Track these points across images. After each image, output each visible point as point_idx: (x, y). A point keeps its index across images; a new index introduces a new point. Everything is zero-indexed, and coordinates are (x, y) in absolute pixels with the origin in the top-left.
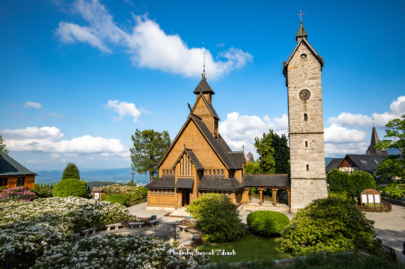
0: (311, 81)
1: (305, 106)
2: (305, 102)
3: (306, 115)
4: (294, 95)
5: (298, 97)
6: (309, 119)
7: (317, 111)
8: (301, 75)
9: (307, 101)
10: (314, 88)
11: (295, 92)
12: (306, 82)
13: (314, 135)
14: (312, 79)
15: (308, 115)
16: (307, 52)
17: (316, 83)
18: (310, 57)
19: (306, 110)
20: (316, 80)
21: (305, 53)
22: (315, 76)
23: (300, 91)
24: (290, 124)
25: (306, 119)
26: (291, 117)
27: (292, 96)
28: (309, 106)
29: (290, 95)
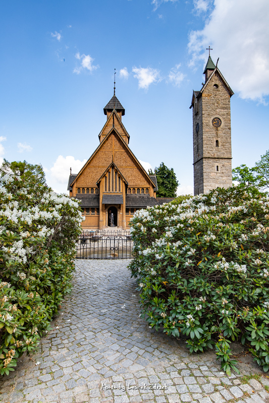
0: (222, 110)
1: (217, 133)
2: (217, 130)
3: (217, 141)
4: (208, 121)
5: (211, 124)
6: (220, 145)
7: (227, 138)
8: (214, 104)
9: (219, 128)
10: (225, 117)
11: (208, 119)
12: (218, 110)
13: (224, 160)
14: (223, 108)
15: (219, 142)
17: (226, 113)
18: (221, 87)
19: (218, 137)
20: (226, 110)
21: (217, 83)
22: (225, 106)
23: (212, 118)
24: (204, 149)
25: (217, 145)
26: (204, 142)
27: (206, 123)
28: (220, 133)
29: (204, 121)
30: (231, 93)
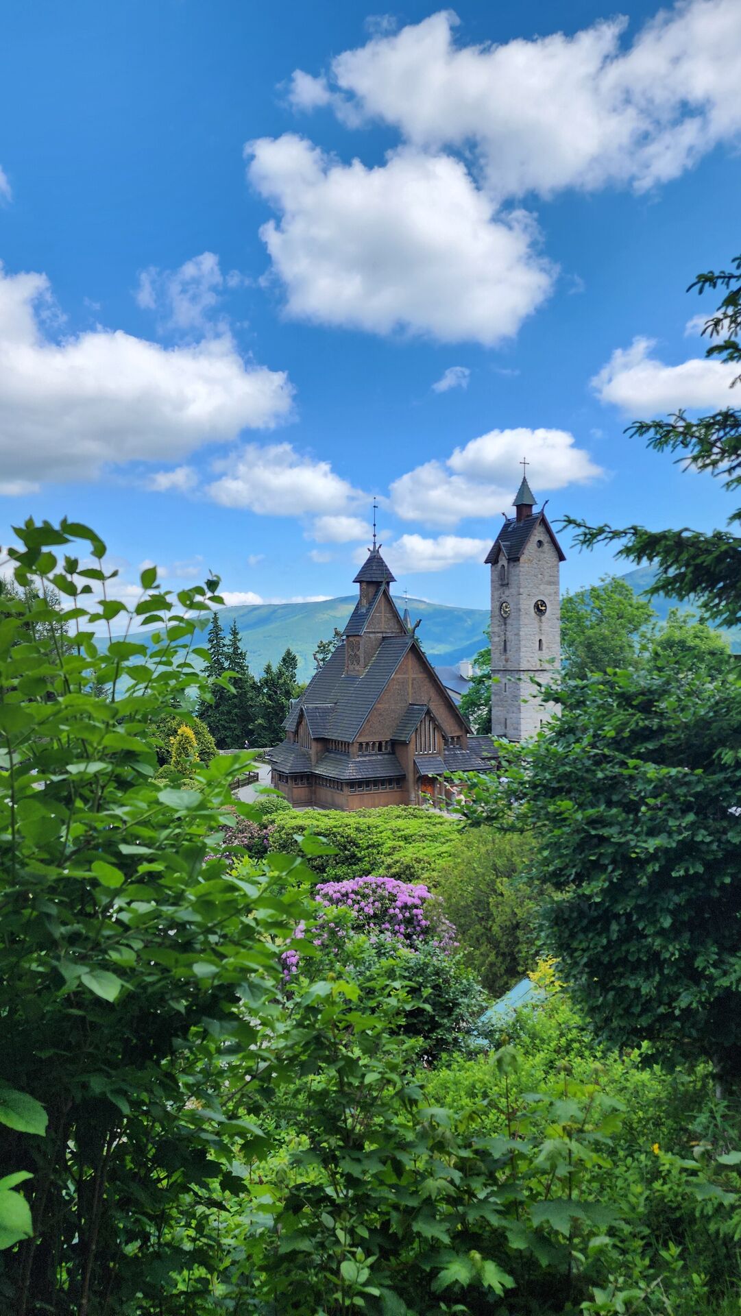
0: (548, 586)
1: (540, 627)
2: (540, 620)
3: (540, 640)
4: (527, 607)
5: (533, 611)
6: (544, 648)
7: (554, 635)
8: (537, 576)
9: (543, 618)
10: (552, 598)
11: (529, 602)
12: (542, 587)
13: (549, 674)
14: (550, 583)
15: (544, 642)
16: (544, 538)
17: (552, 591)
18: (547, 546)
19: (542, 634)
20: (553, 587)
21: (541, 539)
22: (552, 579)
23: (534, 601)
24: (522, 654)
25: (540, 648)
26: (523, 643)
27: (525, 609)
28: (545, 626)
29: (523, 607)
30: (561, 558)
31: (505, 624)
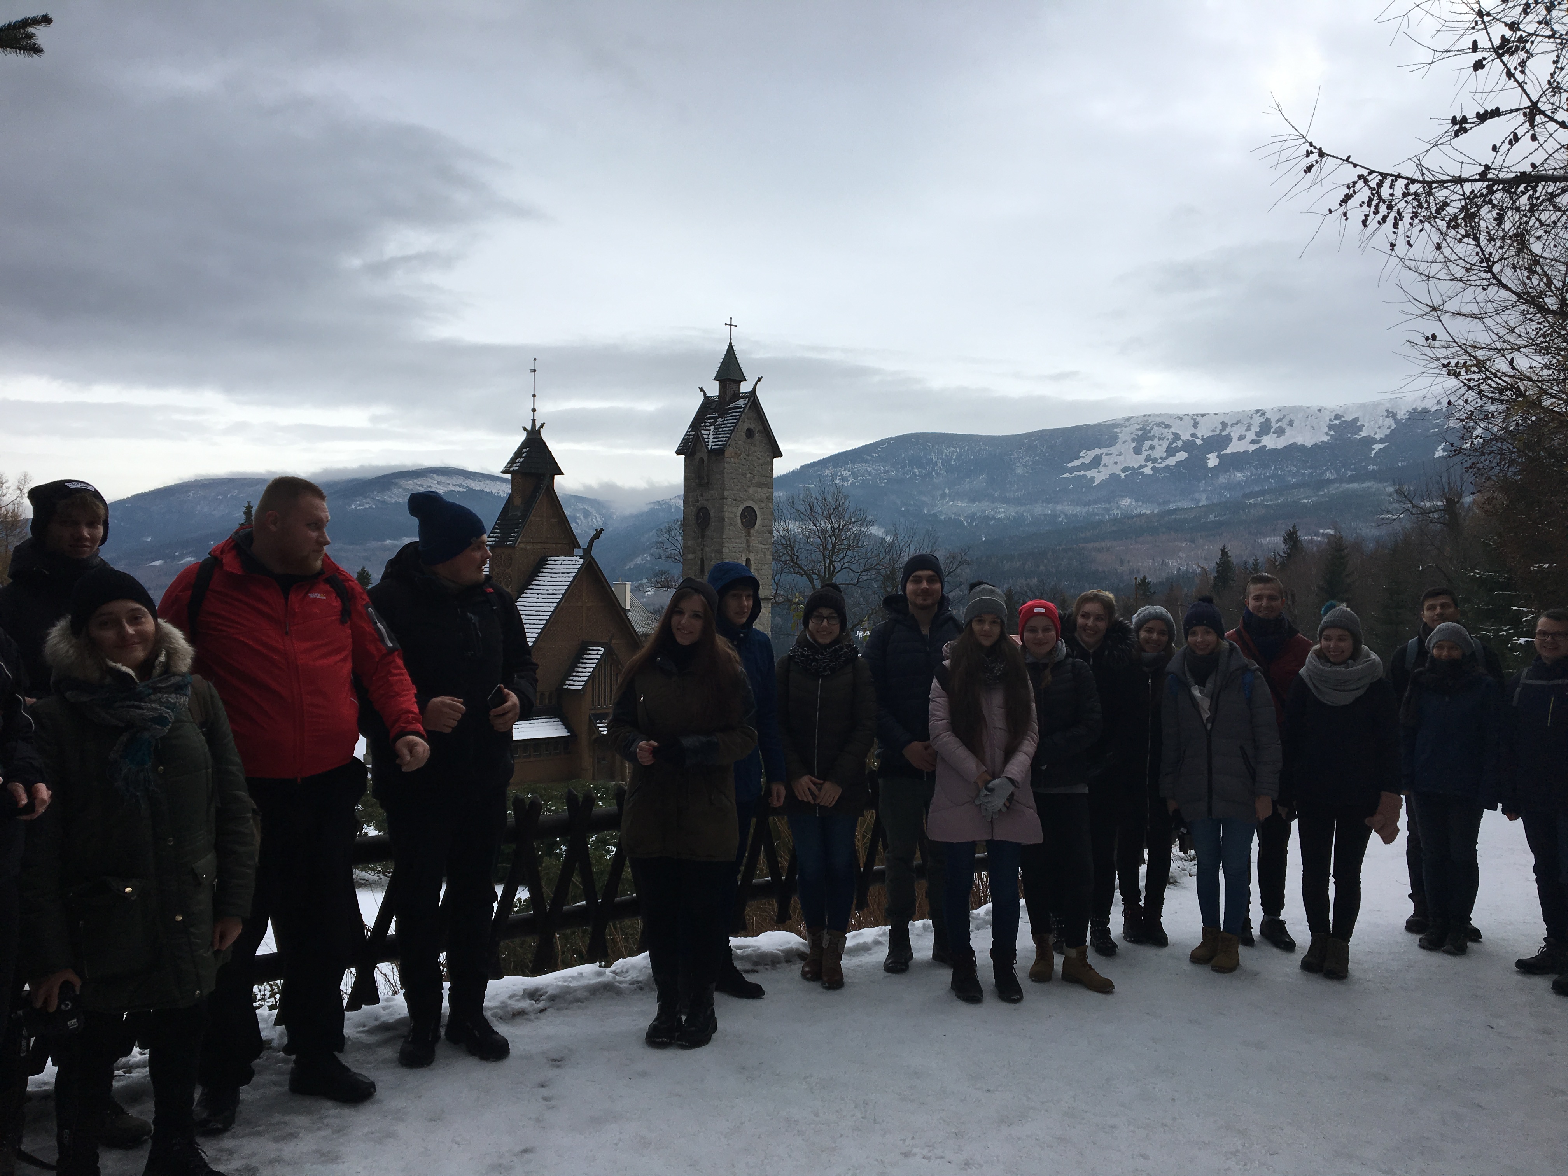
0: (759, 490)
1: (748, 542)
2: (748, 534)
4: (732, 515)
5: (739, 521)
7: (765, 554)
8: (744, 475)
9: (752, 531)
10: (763, 505)
11: (734, 510)
12: (751, 490)
14: (761, 485)
16: (756, 426)
17: (764, 496)
18: (759, 437)
19: (750, 552)
20: (766, 490)
21: (752, 426)
22: (764, 479)
23: (741, 509)
27: (729, 519)
28: (755, 543)
29: (726, 515)
30: (775, 452)
31: (703, 537)
